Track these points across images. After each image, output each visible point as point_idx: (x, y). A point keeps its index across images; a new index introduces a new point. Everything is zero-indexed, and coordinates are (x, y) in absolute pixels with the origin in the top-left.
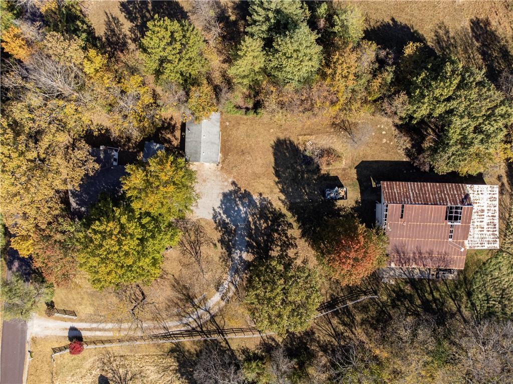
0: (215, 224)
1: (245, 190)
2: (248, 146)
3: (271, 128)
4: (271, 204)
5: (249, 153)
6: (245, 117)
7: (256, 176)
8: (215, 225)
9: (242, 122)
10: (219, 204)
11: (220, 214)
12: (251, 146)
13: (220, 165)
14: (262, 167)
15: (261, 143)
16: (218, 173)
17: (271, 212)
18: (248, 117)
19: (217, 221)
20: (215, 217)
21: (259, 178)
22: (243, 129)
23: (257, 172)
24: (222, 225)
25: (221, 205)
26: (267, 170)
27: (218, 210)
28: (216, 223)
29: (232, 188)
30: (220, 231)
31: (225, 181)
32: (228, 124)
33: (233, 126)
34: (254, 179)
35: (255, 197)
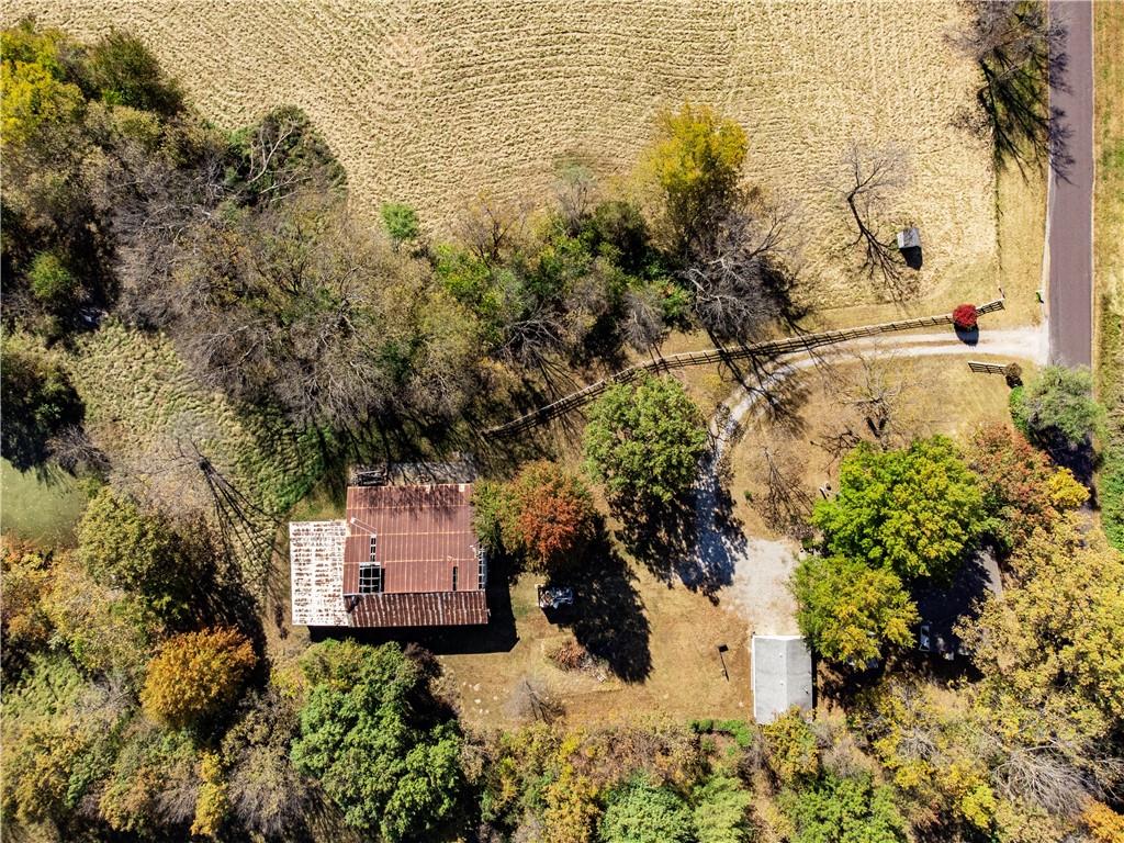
1: (695, 591)
2: (704, 669)
3: (667, 700)
4: (651, 570)
5: (702, 656)
6: (712, 717)
7: (687, 617)
8: (742, 529)
9: (718, 709)
10: (737, 566)
11: (736, 549)
12: (700, 668)
13: (749, 632)
14: (680, 634)
15: (683, 674)
16: (751, 619)
17: (652, 556)
18: (708, 718)
19: (739, 536)
20: (745, 542)
21: (682, 615)
22: (715, 697)
23: (687, 624)
24: (733, 530)
25: (733, 565)
27: (739, 555)
28: (742, 533)
30: (735, 520)
31: (739, 606)
32: (741, 704)
33: (731, 701)
34: (691, 611)
35: (678, 581)
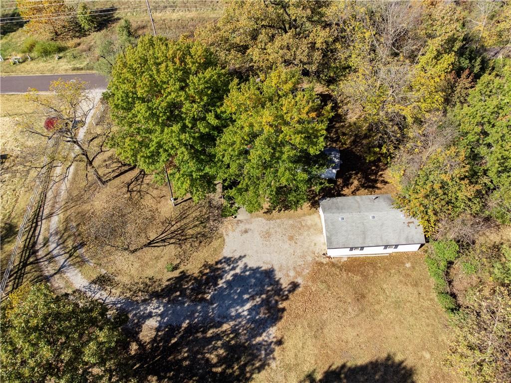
0: (214, 262)
1: (284, 310)
4: (260, 369)
8: (211, 262)
11: (234, 268)
16: (309, 259)
18: (436, 299)
19: (219, 266)
20: (228, 260)
22: (407, 292)
24: (212, 274)
25: (251, 269)
26: (334, 352)
27: (241, 264)
28: (217, 263)
29: (285, 284)
30: (201, 272)
31: (297, 272)
32: (408, 265)
35: (273, 333)
